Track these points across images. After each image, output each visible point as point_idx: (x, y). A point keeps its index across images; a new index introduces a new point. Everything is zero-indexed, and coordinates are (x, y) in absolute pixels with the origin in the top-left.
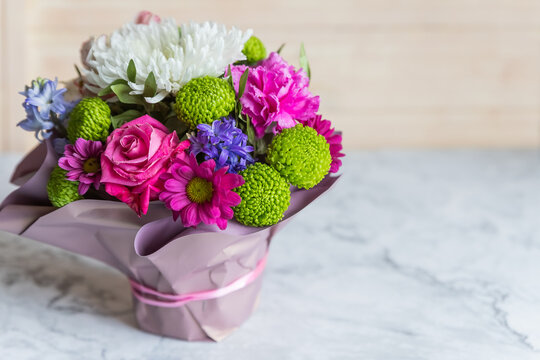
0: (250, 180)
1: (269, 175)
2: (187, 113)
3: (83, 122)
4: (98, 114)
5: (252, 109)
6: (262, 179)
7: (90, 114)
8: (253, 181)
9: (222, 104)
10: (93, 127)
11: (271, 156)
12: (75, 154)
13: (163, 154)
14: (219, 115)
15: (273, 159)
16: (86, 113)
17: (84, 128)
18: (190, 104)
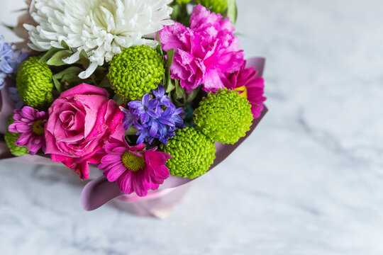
0: (178, 147)
1: (195, 143)
2: (119, 89)
3: (27, 88)
4: (40, 81)
5: (180, 75)
6: (189, 147)
7: (33, 81)
8: (181, 149)
9: (150, 80)
10: (37, 93)
11: (197, 122)
12: (23, 120)
13: (98, 133)
14: (148, 91)
15: (199, 125)
16: (29, 80)
17: (28, 93)
18: (121, 81)
